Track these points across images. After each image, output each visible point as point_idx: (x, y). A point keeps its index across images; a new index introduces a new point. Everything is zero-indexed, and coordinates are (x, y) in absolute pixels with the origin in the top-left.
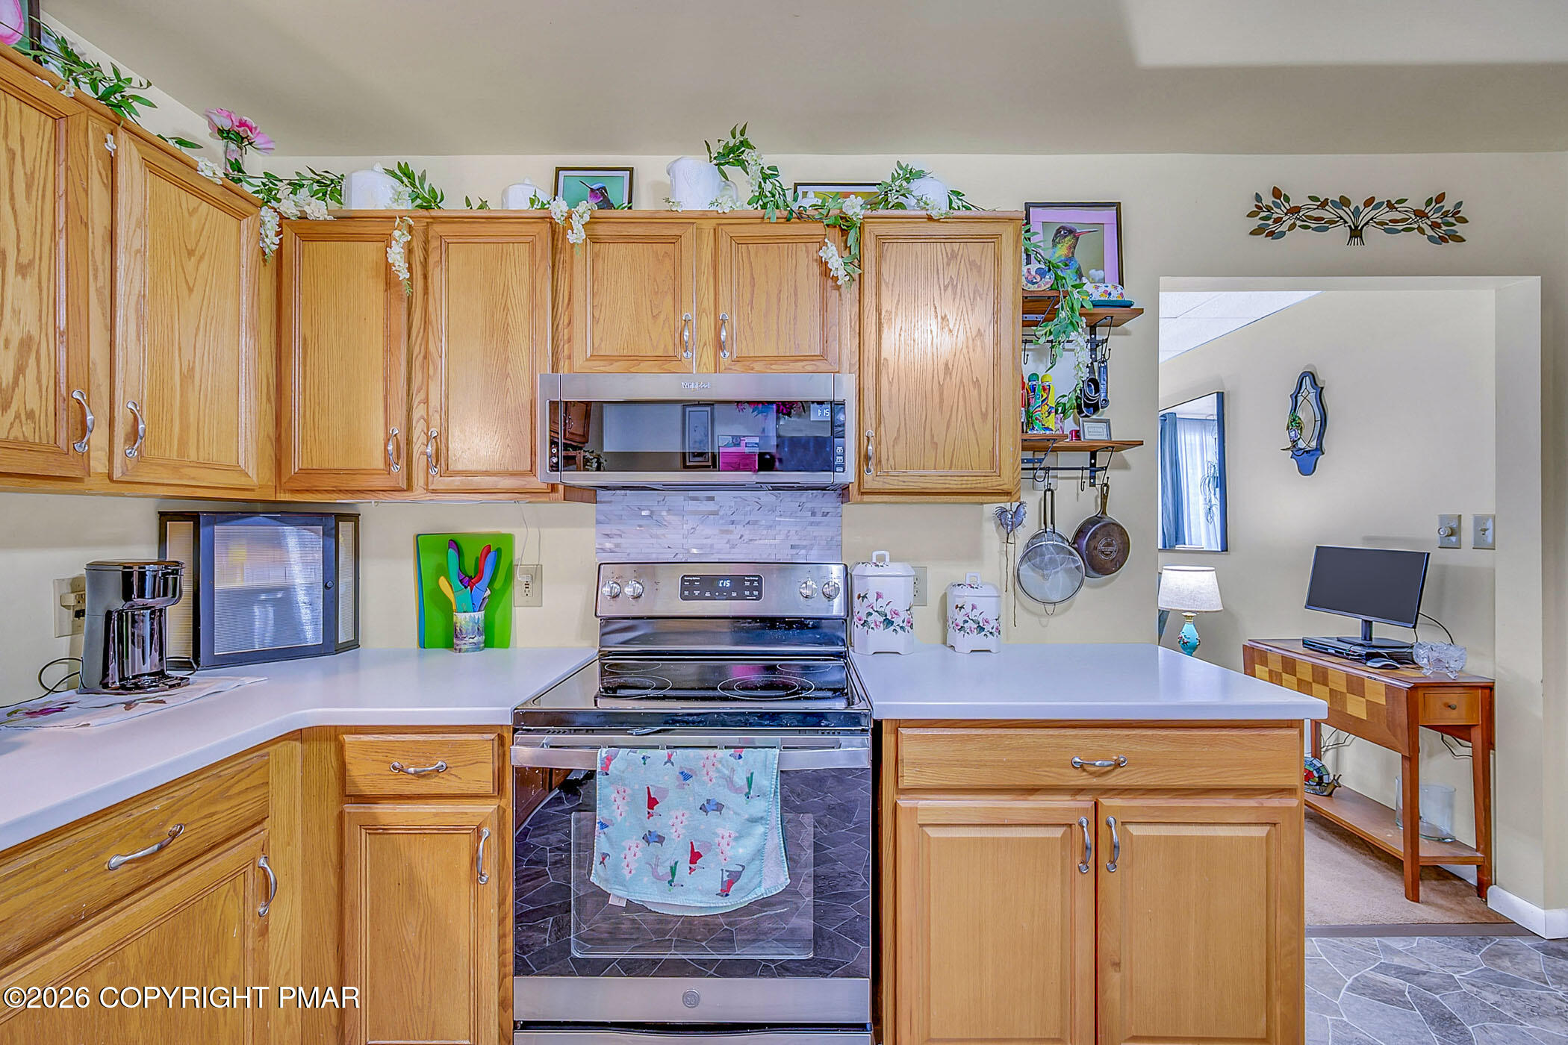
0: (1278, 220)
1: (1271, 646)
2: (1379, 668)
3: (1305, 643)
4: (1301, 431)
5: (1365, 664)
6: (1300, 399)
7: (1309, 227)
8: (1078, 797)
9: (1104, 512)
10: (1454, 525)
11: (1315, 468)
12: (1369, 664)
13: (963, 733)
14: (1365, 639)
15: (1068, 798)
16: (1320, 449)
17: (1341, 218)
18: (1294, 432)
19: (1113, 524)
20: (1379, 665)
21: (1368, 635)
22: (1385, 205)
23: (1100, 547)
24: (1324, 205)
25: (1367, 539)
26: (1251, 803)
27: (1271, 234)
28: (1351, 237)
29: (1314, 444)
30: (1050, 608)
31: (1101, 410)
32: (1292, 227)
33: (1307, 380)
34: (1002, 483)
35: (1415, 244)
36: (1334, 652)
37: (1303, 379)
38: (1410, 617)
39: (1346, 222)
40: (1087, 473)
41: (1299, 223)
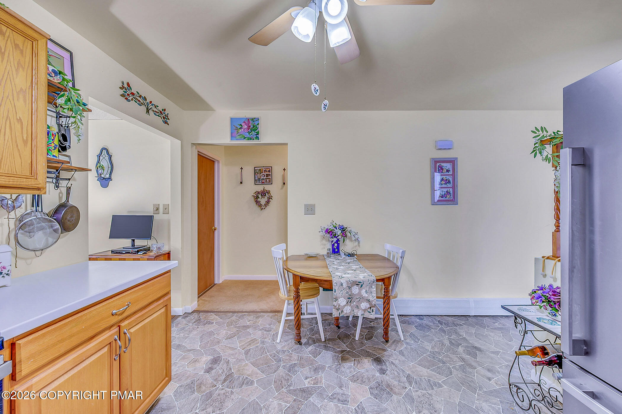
0: (128, 95)
1: (98, 256)
2: (143, 254)
3: (112, 251)
4: (104, 171)
5: (138, 254)
6: (101, 158)
7: (137, 102)
8: (112, 329)
9: (68, 201)
10: (157, 206)
11: (108, 185)
12: (139, 254)
13: (61, 324)
14: (133, 246)
15: (108, 331)
16: (110, 179)
17: (145, 104)
18: (100, 171)
19: (73, 206)
20: (142, 253)
21: (133, 245)
22: (154, 106)
23: (68, 218)
24: (140, 96)
25: (129, 212)
26: (162, 301)
27: (126, 99)
28: (147, 112)
29: (108, 176)
30: (38, 253)
31: (68, 150)
32: (132, 100)
33: (104, 152)
34: (38, 183)
35: (159, 120)
36: (125, 252)
37: (102, 150)
38: (148, 236)
39: (146, 106)
40: (54, 181)
41: (134, 99)
